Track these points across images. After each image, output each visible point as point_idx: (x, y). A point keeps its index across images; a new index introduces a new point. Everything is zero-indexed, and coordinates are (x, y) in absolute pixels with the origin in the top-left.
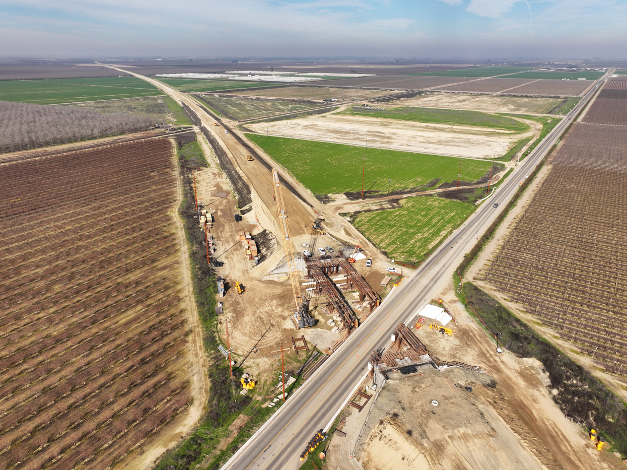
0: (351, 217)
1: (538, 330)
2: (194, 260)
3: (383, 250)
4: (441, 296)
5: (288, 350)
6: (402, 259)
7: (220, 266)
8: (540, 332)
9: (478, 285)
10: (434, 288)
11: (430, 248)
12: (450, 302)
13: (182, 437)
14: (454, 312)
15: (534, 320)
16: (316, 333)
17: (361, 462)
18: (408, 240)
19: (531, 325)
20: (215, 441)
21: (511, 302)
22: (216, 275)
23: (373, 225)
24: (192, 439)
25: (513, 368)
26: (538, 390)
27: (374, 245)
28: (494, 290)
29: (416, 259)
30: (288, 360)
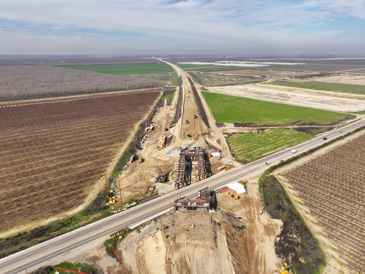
0: (228, 135)
1: (299, 207)
2: (130, 146)
3: (234, 153)
4: (249, 180)
5: (143, 191)
6: (241, 159)
7: (140, 150)
8: (298, 208)
9: (278, 178)
10: (248, 175)
11: (264, 155)
12: (252, 184)
13: (67, 216)
14: (250, 189)
15: (300, 201)
16: (163, 185)
17: (138, 245)
18: (253, 150)
19: (295, 203)
20: (79, 221)
21: (292, 189)
22: (136, 153)
23: (238, 140)
24: (71, 218)
25: (263, 222)
26: (270, 237)
27: (230, 150)
28: (287, 182)
29: (250, 160)
30: (140, 195)
